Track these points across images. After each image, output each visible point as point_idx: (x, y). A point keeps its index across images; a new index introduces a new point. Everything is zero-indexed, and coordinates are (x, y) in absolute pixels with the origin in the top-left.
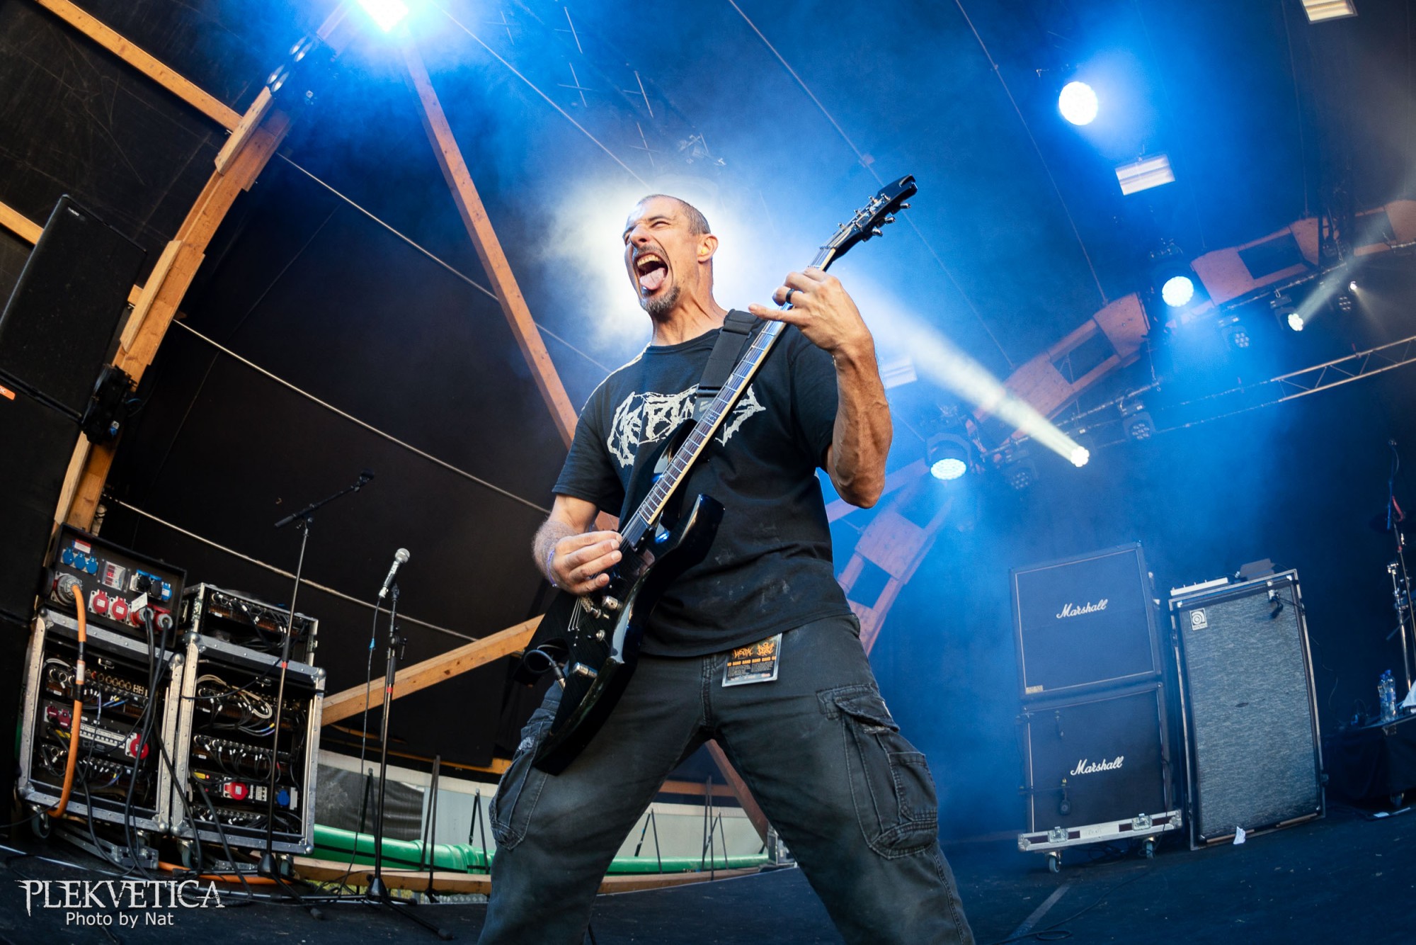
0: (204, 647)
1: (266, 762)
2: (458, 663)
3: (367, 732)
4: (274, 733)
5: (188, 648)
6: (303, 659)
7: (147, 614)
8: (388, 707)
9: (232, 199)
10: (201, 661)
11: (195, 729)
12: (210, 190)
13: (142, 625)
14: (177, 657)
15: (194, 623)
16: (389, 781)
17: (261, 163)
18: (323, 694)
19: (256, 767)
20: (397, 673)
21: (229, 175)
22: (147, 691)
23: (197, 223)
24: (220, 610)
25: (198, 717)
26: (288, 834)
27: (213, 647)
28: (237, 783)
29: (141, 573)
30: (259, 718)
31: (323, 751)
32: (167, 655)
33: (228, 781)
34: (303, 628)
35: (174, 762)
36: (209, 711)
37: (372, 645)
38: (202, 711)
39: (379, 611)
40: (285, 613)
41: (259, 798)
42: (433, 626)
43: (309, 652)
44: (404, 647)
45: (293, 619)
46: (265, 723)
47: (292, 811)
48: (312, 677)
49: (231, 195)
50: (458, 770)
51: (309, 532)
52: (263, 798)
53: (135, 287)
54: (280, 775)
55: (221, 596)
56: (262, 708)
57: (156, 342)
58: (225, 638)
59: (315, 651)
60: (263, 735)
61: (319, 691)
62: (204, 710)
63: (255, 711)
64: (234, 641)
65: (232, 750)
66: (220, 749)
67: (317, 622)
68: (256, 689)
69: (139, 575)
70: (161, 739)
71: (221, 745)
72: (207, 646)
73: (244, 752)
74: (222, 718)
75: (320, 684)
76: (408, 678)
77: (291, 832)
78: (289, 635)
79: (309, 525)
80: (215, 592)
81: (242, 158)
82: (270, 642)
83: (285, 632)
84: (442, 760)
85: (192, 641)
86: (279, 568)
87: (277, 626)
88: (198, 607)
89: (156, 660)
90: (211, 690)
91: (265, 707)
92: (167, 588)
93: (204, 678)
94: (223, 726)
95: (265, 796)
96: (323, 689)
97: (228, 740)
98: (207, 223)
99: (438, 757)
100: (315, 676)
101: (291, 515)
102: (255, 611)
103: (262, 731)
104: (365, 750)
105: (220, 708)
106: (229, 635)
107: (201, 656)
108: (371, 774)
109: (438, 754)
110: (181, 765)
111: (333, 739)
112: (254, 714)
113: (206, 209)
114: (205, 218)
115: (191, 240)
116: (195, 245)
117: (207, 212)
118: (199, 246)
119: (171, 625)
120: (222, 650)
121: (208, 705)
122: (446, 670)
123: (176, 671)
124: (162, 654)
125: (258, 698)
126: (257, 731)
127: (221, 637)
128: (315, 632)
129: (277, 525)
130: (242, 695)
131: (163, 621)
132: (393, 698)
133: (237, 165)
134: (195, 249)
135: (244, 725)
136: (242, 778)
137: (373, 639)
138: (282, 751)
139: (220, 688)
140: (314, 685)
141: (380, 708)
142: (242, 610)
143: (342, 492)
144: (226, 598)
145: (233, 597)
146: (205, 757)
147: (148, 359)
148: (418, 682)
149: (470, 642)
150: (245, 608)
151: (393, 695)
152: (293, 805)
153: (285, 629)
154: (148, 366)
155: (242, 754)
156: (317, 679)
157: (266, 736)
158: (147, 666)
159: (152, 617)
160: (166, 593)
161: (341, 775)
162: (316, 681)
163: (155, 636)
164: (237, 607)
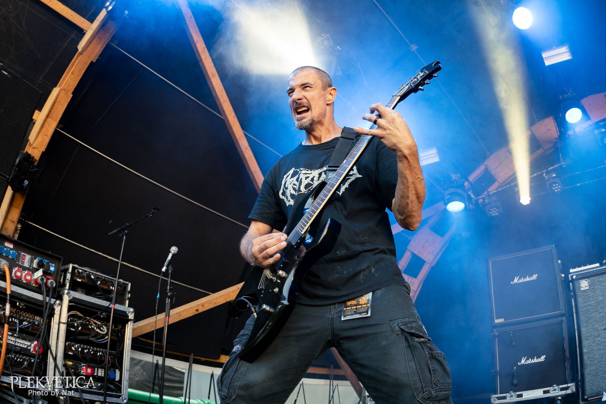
0: (71, 297)
1: (103, 356)
2: (203, 305)
3: (156, 341)
4: (107, 342)
5: (63, 297)
6: (122, 303)
7: (42, 279)
8: (166, 328)
9: (86, 66)
10: (70, 304)
11: (67, 339)
12: (75, 62)
13: (40, 285)
14: (58, 302)
15: (66, 284)
16: (167, 366)
17: (101, 47)
18: (133, 321)
19: (98, 359)
20: (171, 311)
21: (85, 54)
22: (42, 319)
23: (68, 79)
24: (80, 278)
25: (68, 333)
26: (114, 393)
27: (76, 297)
28: (88, 367)
29: (39, 258)
30: (100, 334)
31: (133, 351)
32: (53, 301)
33: (84, 366)
34: (123, 287)
35: (56, 356)
36: (74, 330)
37: (158, 296)
38: (70, 330)
39: (162, 279)
40: (113, 280)
41: (100, 374)
42: (190, 287)
43: (126, 300)
44: (174, 297)
45: (118, 283)
46: (103, 336)
47: (117, 382)
48: (127, 313)
49: (86, 64)
50: (203, 361)
51: (126, 238)
52: (102, 375)
53: (36, 111)
54: (110, 363)
55: (80, 271)
56: (101, 328)
57: (47, 140)
58: (83, 292)
59: (129, 299)
60: (102, 342)
61: (131, 320)
62: (72, 329)
64: (87, 294)
65: (86, 350)
66: (80, 349)
67: (130, 285)
68: (98, 318)
69: (38, 259)
70: (49, 344)
71: (80, 347)
72: (74, 296)
73: (92, 351)
74: (80, 333)
75: (131, 316)
76: (177, 313)
77: (116, 392)
78: (115, 291)
79: (126, 234)
80: (77, 268)
81: (92, 45)
82: (106, 294)
83: (113, 289)
84: (194, 355)
85: (65, 294)
86: (111, 256)
87: (109, 286)
88: (69, 276)
89: (47, 303)
90: (75, 319)
91: (103, 328)
92: (52, 266)
93: (72, 313)
94: (81, 337)
96: (133, 318)
97: (84, 345)
98: (74, 79)
99: (192, 354)
100: (129, 312)
101: (116, 229)
102: (98, 278)
103: (101, 340)
104: (155, 350)
105: (80, 328)
106: (84, 290)
107: (70, 301)
108: (158, 363)
109: (192, 352)
110: (60, 357)
111: (138, 345)
112: (97, 331)
113: (73, 71)
114: (72, 76)
115: (65, 88)
116: (67, 90)
117: (73, 73)
118: (69, 90)
119: (54, 285)
120: (80, 298)
121: (74, 327)
122: (196, 309)
123: (57, 309)
124: (50, 300)
125: (99, 323)
126: (99, 340)
127: (80, 292)
128: (129, 289)
129: (109, 234)
130: (91, 322)
131: (51, 283)
132: (169, 324)
133: (89, 49)
134: (67, 92)
135: (92, 337)
136: (91, 364)
137: (159, 293)
138: (112, 351)
139: (80, 318)
140: (128, 317)
141: (162, 329)
142: (91, 278)
143: (143, 217)
144: (83, 272)
145: (87, 271)
146: (72, 354)
147: (43, 148)
148: (182, 315)
149: (209, 295)
150: (93, 277)
151: (169, 322)
152: (118, 378)
153: (113, 288)
154: (43, 152)
155: (91, 352)
156: (130, 313)
157: (104, 343)
158: (42, 306)
159: (45, 281)
160: (52, 269)
161: (142, 363)
162: (129, 315)
163: (46, 291)
164: (89, 276)
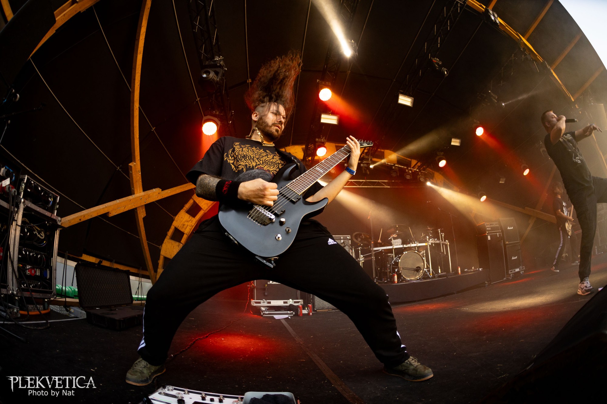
0: (25, 206)
1: (41, 258)
2: (84, 217)
4: (44, 246)
5: (19, 205)
7: (9, 188)
10: (25, 212)
14: (16, 210)
15: (21, 193)
19: (39, 261)
24: (30, 188)
26: (48, 290)
27: (27, 205)
28: (33, 268)
29: (7, 167)
30: (40, 239)
31: (58, 256)
36: (23, 235)
41: (37, 274)
43: (55, 210)
46: (42, 241)
47: (48, 279)
48: (57, 221)
52: (39, 274)
54: (45, 264)
55: (32, 182)
56: (41, 234)
59: (57, 209)
62: (21, 234)
63: (39, 236)
64: (33, 203)
65: (31, 253)
66: (28, 253)
67: (59, 197)
68: (39, 225)
77: (49, 289)
80: (30, 180)
83: (51, 201)
85: (22, 202)
88: (23, 186)
91: (42, 234)
94: (28, 242)
95: (39, 273)
102: (42, 190)
103: (42, 244)
105: (28, 234)
107: (24, 209)
112: (38, 237)
120: (31, 207)
122: (80, 219)
125: (39, 230)
126: (40, 245)
127: (31, 201)
128: (58, 201)
130: (35, 228)
131: (14, 192)
135: (35, 242)
136: (34, 266)
142: (38, 189)
145: (35, 183)
146: (21, 257)
150: (40, 189)
152: (48, 277)
164: (36, 187)
